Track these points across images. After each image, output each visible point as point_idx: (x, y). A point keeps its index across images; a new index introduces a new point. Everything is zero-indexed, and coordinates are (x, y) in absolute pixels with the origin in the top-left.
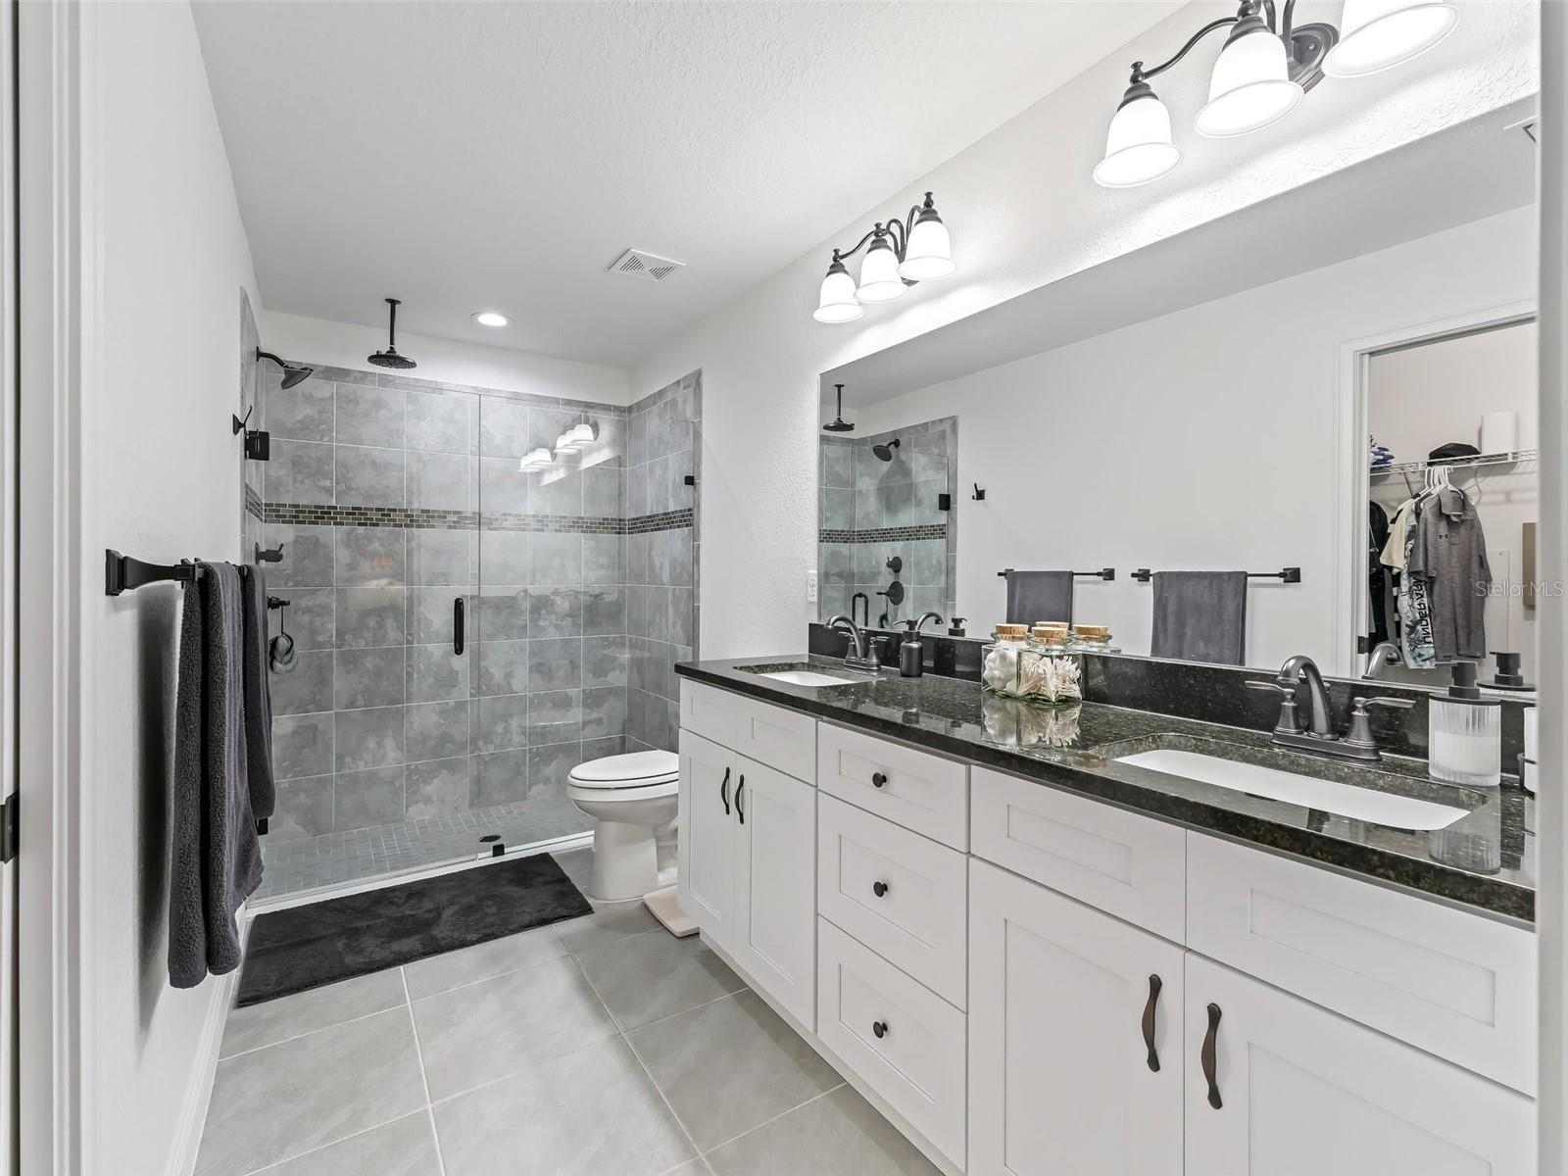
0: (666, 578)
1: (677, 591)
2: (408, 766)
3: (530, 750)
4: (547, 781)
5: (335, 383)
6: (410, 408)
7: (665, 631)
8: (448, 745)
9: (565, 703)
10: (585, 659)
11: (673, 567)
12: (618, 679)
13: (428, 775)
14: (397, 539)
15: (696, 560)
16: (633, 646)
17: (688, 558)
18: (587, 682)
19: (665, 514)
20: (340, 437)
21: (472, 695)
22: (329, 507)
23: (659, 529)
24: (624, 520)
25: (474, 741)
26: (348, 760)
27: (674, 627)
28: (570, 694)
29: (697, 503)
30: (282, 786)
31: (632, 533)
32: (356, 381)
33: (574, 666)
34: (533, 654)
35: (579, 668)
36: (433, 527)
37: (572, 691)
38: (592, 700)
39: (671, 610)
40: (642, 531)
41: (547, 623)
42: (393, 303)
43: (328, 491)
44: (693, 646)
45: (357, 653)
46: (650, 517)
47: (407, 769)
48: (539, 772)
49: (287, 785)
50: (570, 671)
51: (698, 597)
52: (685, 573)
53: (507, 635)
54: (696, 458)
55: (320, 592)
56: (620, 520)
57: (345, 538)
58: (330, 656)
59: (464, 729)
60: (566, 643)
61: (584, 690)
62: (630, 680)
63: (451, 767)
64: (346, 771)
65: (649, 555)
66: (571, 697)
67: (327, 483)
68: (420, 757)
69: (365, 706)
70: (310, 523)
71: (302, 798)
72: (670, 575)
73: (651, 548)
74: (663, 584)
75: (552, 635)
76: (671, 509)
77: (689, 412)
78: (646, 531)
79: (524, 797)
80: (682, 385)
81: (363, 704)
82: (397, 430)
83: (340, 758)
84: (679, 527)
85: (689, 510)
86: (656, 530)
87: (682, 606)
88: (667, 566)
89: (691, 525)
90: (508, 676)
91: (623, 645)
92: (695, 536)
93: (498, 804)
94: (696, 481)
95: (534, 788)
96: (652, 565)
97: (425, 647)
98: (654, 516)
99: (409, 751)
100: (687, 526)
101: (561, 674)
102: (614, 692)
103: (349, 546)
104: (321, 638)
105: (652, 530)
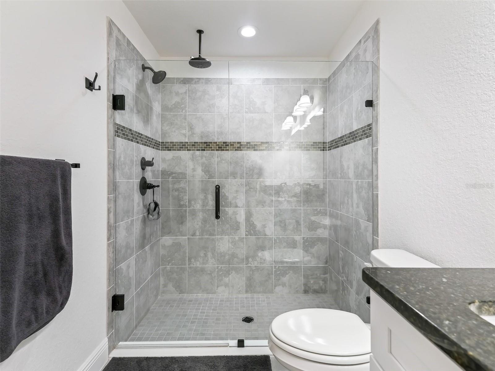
0: (351, 174)
1: (360, 183)
2: (218, 267)
3: (275, 267)
4: (284, 285)
5: (187, 85)
6: (218, 93)
7: (351, 209)
8: (236, 259)
9: (293, 245)
10: (304, 220)
11: (356, 167)
12: (323, 233)
13: (227, 273)
14: (213, 157)
15: (375, 161)
16: (332, 216)
17: (368, 160)
18: (305, 233)
19: (350, 133)
20: (189, 110)
21: (246, 235)
22: (185, 143)
23: (347, 144)
24: (326, 143)
25: (247, 258)
26: (193, 260)
27: (358, 207)
28: (295, 239)
29: (376, 118)
30: (167, 269)
31: (330, 149)
32: (195, 83)
33: (298, 223)
34: (276, 216)
35: (300, 225)
36: (228, 150)
37: (297, 238)
38: (308, 244)
39: (355, 196)
40: (336, 148)
41: (283, 199)
42: (200, 32)
43: (185, 135)
44: (373, 222)
45: (196, 211)
46: (341, 137)
47: (217, 269)
48: (279, 279)
49: (169, 269)
50: (295, 226)
51: (377, 187)
52: (366, 171)
53: (263, 205)
54: (375, 86)
55: (182, 182)
56: (324, 143)
57: (191, 157)
58: (186, 211)
59: (243, 252)
60: (294, 211)
61: (303, 238)
62: (330, 235)
63: (237, 270)
64: (192, 266)
65: (341, 161)
66: (297, 241)
67: (184, 132)
68: (223, 263)
69: (200, 236)
70: (178, 150)
71: (175, 275)
72: (354, 172)
73: (341, 157)
74: (349, 178)
75: (285, 206)
76: (355, 128)
77: (369, 57)
78: (338, 147)
79: (271, 292)
80: (363, 42)
81: (199, 235)
82: (212, 104)
83: (190, 259)
84: (360, 139)
85: (369, 125)
86: (344, 145)
87: (363, 193)
88: (352, 166)
89: (370, 136)
90: (264, 226)
91: (326, 214)
92: (374, 144)
93: (259, 293)
94: (375, 103)
95: (277, 288)
96: (342, 166)
97: (225, 209)
98: (343, 136)
99: (218, 260)
100: (367, 137)
101: (291, 227)
102: (321, 240)
103: (193, 160)
104: (182, 203)
105: (342, 146)
